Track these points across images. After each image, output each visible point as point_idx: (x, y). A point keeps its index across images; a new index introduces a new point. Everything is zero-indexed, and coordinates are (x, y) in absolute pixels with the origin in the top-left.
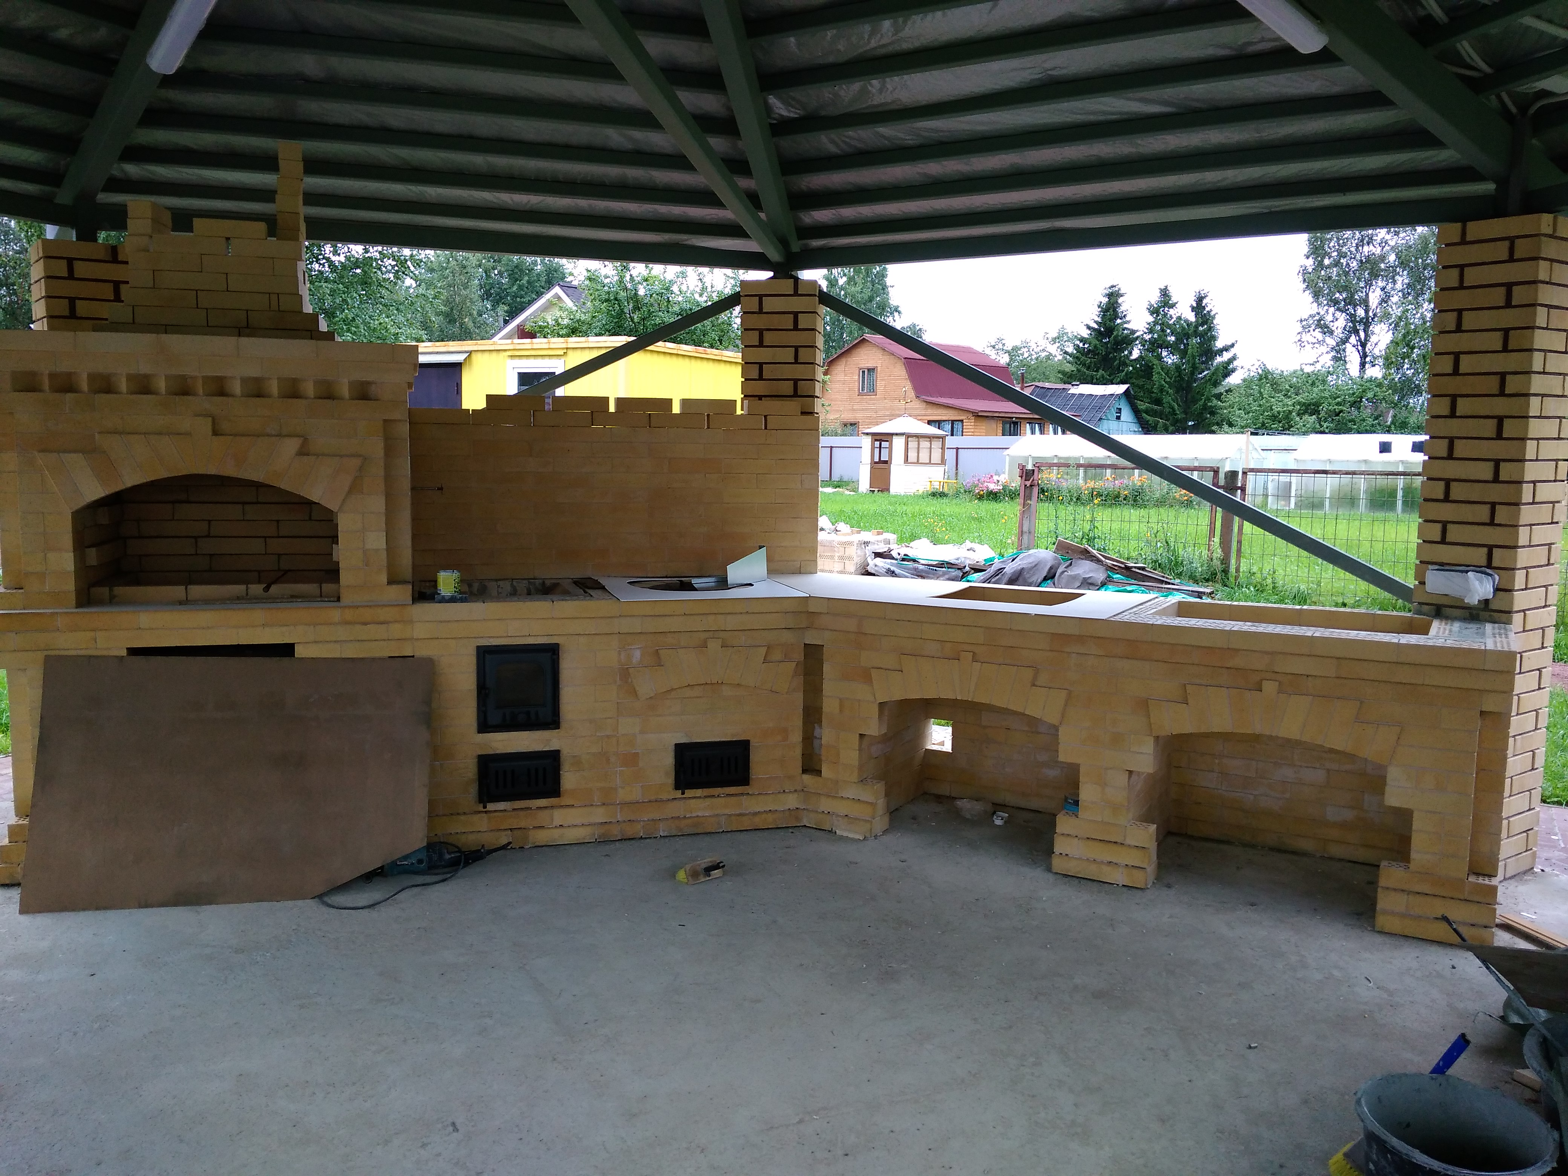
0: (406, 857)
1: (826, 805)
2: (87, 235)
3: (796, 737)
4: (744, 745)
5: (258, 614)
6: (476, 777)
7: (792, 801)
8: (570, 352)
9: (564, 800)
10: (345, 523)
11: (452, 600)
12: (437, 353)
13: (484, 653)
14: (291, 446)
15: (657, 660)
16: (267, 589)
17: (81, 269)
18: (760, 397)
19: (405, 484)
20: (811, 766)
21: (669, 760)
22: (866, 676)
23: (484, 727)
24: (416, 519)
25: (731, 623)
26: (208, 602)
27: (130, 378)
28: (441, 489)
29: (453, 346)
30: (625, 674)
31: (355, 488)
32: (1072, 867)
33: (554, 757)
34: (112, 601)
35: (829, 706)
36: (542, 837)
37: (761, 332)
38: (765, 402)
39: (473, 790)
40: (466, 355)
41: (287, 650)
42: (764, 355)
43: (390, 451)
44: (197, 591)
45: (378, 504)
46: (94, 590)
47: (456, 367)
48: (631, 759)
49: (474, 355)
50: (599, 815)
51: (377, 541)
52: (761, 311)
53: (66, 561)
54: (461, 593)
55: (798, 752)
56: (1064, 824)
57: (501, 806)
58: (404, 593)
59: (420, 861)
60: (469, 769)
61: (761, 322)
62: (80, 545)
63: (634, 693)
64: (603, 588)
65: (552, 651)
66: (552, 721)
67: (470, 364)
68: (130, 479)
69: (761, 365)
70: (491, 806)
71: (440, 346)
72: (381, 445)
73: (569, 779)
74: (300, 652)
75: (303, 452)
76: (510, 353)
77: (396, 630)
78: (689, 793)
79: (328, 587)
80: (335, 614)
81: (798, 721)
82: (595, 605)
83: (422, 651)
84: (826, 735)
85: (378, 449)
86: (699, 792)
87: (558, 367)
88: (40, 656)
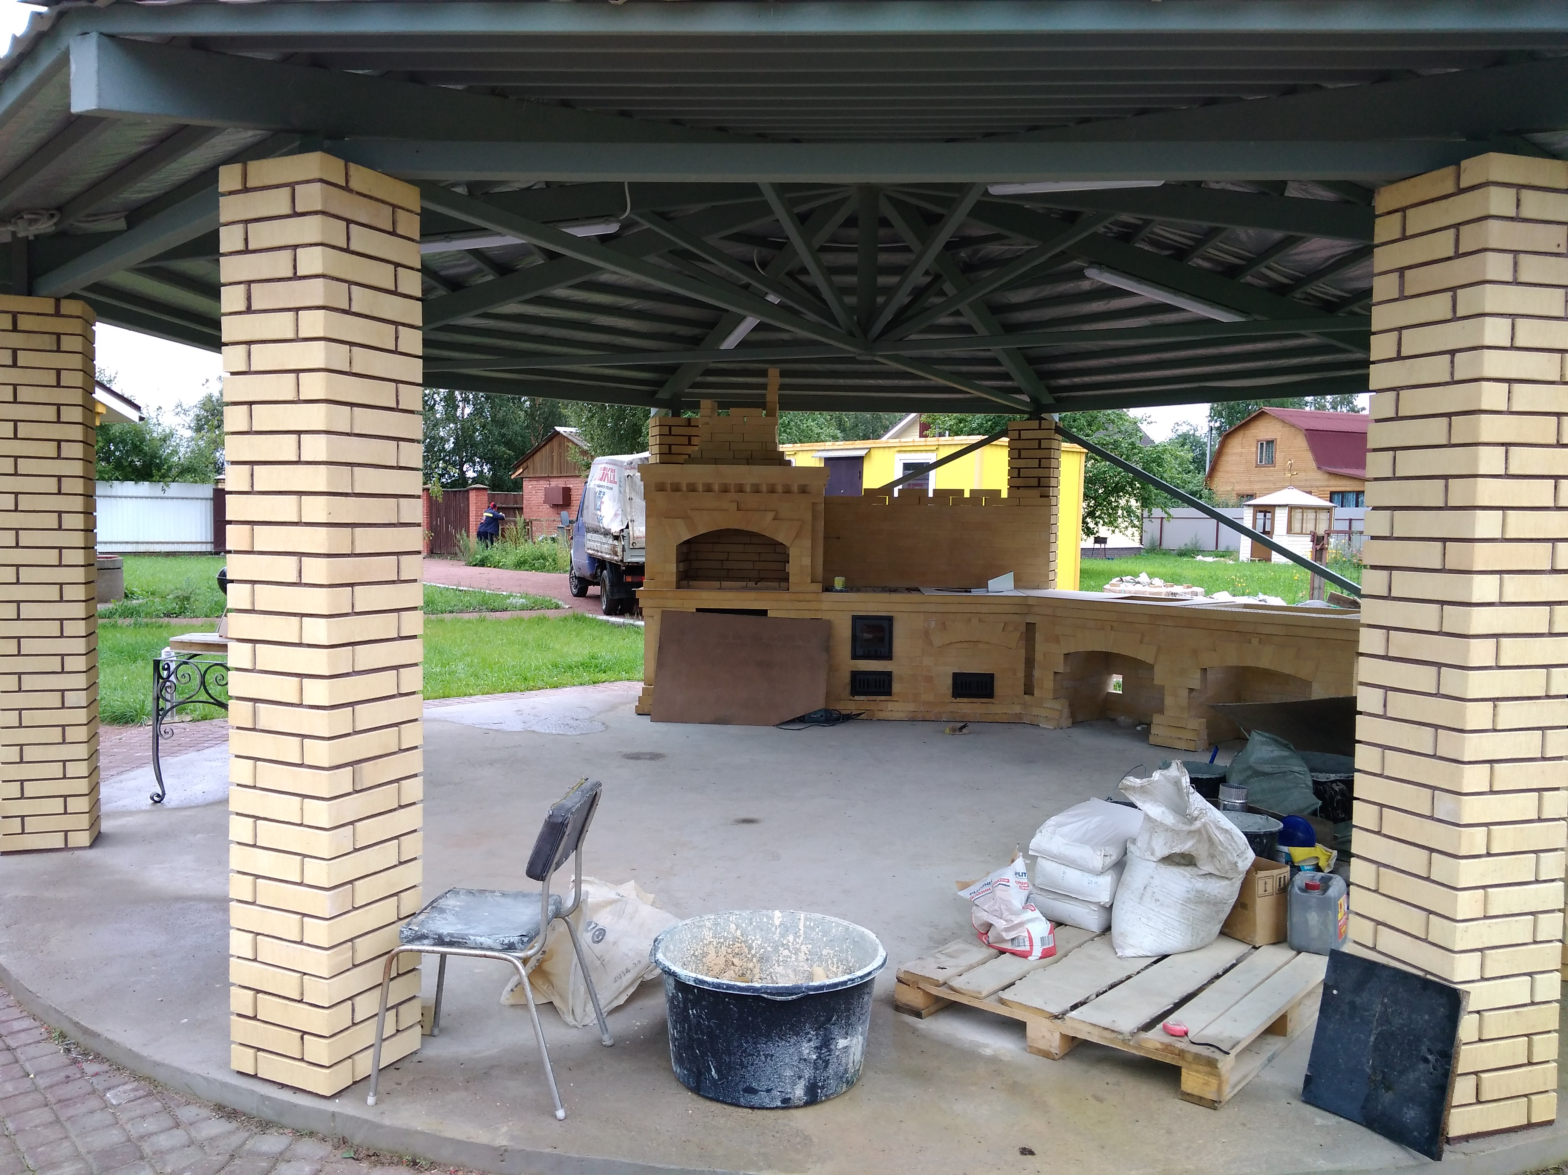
0: (815, 713)
1: (1036, 711)
2: (676, 414)
3: (1021, 674)
4: (992, 676)
5: (752, 595)
6: (850, 682)
7: (1017, 709)
8: (941, 448)
9: (894, 698)
10: (793, 553)
11: (841, 591)
12: (847, 449)
13: (855, 619)
14: (770, 515)
15: (944, 626)
16: (756, 583)
17: (675, 431)
18: (1018, 488)
19: (821, 535)
20: (1029, 690)
21: (950, 681)
22: (1057, 640)
23: (855, 657)
24: (825, 553)
25: (985, 609)
26: (731, 589)
27: (704, 485)
28: (839, 538)
29: (859, 444)
30: (927, 634)
31: (798, 535)
32: (1159, 741)
33: (889, 674)
34: (688, 587)
35: (1039, 656)
36: (881, 715)
37: (1019, 450)
38: (1021, 491)
39: (848, 689)
40: (868, 450)
41: (764, 613)
42: (1021, 463)
43: (814, 518)
44: (726, 584)
45: (808, 543)
46: (681, 582)
47: (860, 460)
48: (929, 679)
49: (872, 450)
50: (911, 707)
51: (807, 561)
52: (1019, 439)
53: (672, 567)
54: (845, 588)
55: (1022, 681)
56: (1157, 719)
57: (862, 698)
58: (818, 587)
59: (822, 716)
60: (847, 678)
61: (1019, 444)
62: (678, 561)
63: (931, 644)
64: (919, 590)
65: (890, 619)
66: (889, 656)
67: (870, 457)
68: (702, 531)
69: (1019, 469)
70: (856, 698)
71: (849, 444)
72: (811, 514)
73: (896, 687)
74: (770, 614)
75: (775, 518)
76: (898, 449)
77: (814, 605)
78: (958, 700)
79: (783, 584)
80: (786, 596)
81: (1021, 666)
82: (914, 597)
83: (826, 616)
84: (1037, 673)
85: (808, 516)
86: (965, 700)
87: (932, 458)
88: (660, 610)
